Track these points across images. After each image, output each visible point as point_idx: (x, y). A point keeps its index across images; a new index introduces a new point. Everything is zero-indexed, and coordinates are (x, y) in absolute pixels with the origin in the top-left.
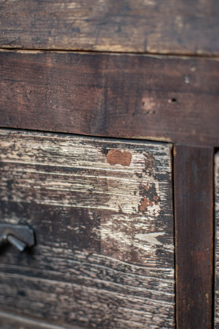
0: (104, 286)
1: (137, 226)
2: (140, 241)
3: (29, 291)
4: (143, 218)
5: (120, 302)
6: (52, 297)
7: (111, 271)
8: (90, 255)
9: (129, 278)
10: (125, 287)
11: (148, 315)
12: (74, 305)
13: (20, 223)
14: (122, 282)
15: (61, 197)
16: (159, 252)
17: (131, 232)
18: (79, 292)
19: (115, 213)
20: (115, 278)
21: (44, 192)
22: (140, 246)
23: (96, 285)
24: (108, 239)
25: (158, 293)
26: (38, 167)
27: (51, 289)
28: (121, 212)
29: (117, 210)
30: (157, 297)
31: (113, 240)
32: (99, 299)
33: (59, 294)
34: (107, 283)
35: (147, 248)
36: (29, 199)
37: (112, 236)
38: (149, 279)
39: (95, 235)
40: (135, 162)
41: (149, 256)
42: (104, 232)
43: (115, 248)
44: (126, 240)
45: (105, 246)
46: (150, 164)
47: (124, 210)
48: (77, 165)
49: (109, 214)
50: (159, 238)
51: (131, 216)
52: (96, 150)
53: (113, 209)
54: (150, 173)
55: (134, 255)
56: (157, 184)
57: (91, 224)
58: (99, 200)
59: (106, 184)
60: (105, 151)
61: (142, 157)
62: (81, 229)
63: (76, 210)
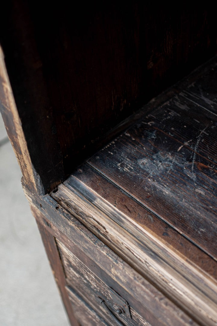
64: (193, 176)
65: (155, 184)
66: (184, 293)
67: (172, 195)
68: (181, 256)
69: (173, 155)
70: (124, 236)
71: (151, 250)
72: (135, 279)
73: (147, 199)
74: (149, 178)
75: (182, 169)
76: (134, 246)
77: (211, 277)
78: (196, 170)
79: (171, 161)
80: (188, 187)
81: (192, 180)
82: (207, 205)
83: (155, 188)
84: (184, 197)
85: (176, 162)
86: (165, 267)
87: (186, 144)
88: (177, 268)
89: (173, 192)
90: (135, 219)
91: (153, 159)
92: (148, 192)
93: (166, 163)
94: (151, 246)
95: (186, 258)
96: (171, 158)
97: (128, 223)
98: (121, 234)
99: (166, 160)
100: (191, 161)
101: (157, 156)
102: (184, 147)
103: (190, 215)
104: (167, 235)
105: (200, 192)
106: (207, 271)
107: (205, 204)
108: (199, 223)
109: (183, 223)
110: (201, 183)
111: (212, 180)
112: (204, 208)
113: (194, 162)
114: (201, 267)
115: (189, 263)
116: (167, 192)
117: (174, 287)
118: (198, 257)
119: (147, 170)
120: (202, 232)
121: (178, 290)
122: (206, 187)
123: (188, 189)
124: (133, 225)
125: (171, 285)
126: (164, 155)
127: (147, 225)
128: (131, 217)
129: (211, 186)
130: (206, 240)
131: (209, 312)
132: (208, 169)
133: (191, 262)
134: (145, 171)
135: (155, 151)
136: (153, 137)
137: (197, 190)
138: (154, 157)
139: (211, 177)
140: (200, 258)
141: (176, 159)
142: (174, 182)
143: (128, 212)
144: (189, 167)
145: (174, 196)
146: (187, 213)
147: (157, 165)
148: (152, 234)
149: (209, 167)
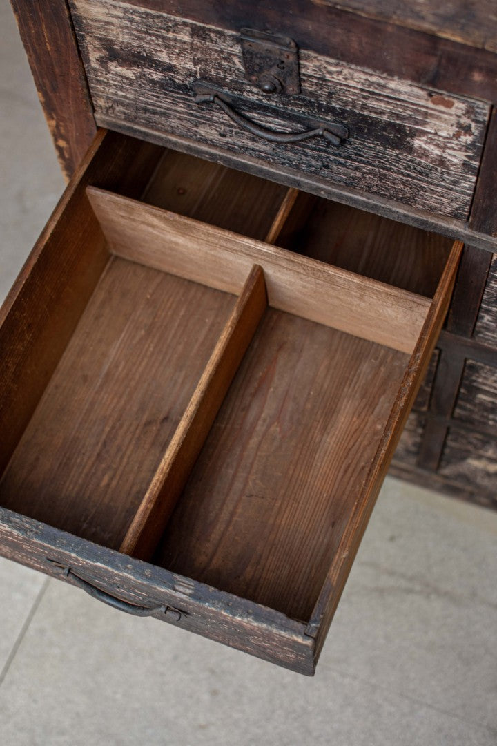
0: (409, 176)
1: (449, 145)
2: (449, 154)
3: (334, 167)
4: (456, 142)
5: (422, 188)
6: (358, 174)
7: (418, 168)
8: (401, 154)
9: (435, 175)
10: (429, 180)
11: (447, 201)
12: (379, 183)
13: (334, 121)
14: (427, 176)
15: (382, 113)
16: (465, 164)
17: (443, 148)
18: (385, 175)
19: (430, 133)
20: (421, 173)
21: (364, 107)
22: (449, 157)
23: (402, 174)
24: (420, 147)
25: (459, 189)
26: (362, 90)
27: (357, 169)
28: (436, 134)
29: (433, 131)
30: (457, 191)
31: (425, 149)
32: (403, 183)
33: (364, 173)
34: (413, 175)
35: (455, 160)
36: (348, 108)
37: (426, 147)
38: (452, 179)
39: (408, 142)
40: (457, 108)
41: (455, 165)
42: (417, 143)
43: (425, 154)
44: (437, 152)
45: (416, 151)
46: (470, 112)
47: (440, 133)
48: (402, 97)
49: (425, 133)
50: (467, 156)
51: (444, 138)
52: (422, 93)
53: (429, 130)
54: (468, 118)
55: (441, 162)
56: (473, 125)
57: (406, 135)
58: (417, 122)
59: (426, 114)
60: (430, 95)
61: (463, 106)
62: (395, 136)
63: (394, 124)
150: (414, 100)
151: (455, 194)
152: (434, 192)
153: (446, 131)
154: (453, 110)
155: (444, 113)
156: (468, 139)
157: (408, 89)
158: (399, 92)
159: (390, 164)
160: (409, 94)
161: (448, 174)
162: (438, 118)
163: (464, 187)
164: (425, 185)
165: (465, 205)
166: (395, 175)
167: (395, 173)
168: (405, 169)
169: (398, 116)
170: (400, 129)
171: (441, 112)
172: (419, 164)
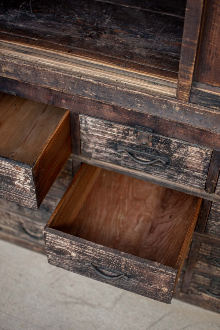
0: (17, 194)
1: (25, 183)
2: (26, 187)
4: (26, 182)
5: (22, 199)
6: (2, 194)
7: (19, 191)
8: (13, 187)
9: (24, 194)
10: (23, 196)
11: (30, 203)
12: (9, 197)
14: (22, 194)
15: (3, 173)
16: (31, 190)
17: (24, 184)
18: (10, 194)
20: (20, 193)
22: (26, 188)
23: (15, 194)
24: (17, 184)
25: (32, 198)
28: (20, 180)
29: (19, 179)
30: (32, 199)
32: (16, 197)
33: (4, 194)
34: (18, 194)
35: (27, 188)
37: (18, 184)
38: (29, 195)
39: (13, 183)
40: (22, 171)
41: (28, 190)
42: (16, 183)
43: (19, 187)
44: (22, 186)
45: (16, 186)
46: (26, 172)
47: (21, 179)
48: (7, 167)
49: (17, 179)
50: (30, 187)
51: (23, 181)
52: (12, 166)
53: (17, 178)
54: (27, 174)
55: (24, 189)
56: (29, 176)
57: (12, 180)
58: (13, 176)
59: (15, 173)
60: (14, 166)
61: (24, 170)
62: (9, 181)
63: (8, 176)
64: (34, 16)
65: (13, 23)
66: (49, 63)
67: (24, 26)
68: (41, 48)
69: (17, 10)
70: (4, 49)
71: (22, 51)
72: (19, 63)
73: (11, 31)
74: (8, 22)
75: (26, 14)
76: (12, 52)
77: (61, 52)
78: (34, 13)
79: (18, 13)
80: (33, 21)
81: (34, 18)
82: (47, 25)
83: (13, 26)
84: (32, 25)
85: (21, 12)
86: (33, 55)
87: (24, 3)
88: (41, 54)
89: (25, 24)
90: (7, 40)
91: (6, 14)
92: (10, 28)
93: (15, 14)
94: (22, 49)
95: (44, 48)
96: (17, 11)
97: (4, 43)
98: (2, 49)
99: (15, 12)
100: (30, 10)
101: (8, 12)
102: (23, 5)
103: (39, 31)
104: (29, 42)
105: (40, 21)
106: (58, 50)
107: (46, 25)
108: (45, 33)
109: (36, 36)
110: (40, 17)
111: (45, 15)
112: (46, 27)
113: (31, 10)
114: (54, 49)
115: (47, 49)
116: (21, 25)
117: (42, 62)
118: (50, 46)
119: (5, 19)
120: (48, 36)
121: (45, 63)
122: (43, 19)
123: (33, 22)
124: (7, 43)
125: (40, 62)
126: (12, 11)
127: (16, 41)
128: (4, 40)
129: (46, 17)
130: (53, 39)
131: (66, 66)
132: (41, 11)
133: (48, 49)
134: (4, 20)
135: (6, 10)
136: (2, 5)
137: (38, 21)
138: (7, 13)
139: (43, 14)
140: (52, 46)
141: (20, 11)
142: (24, 20)
143: (2, 38)
144: (30, 13)
145: (26, 26)
146: (37, 31)
147: (10, 16)
148: (20, 44)
149: (41, 10)
150: (11, 169)
151: (32, 201)
152: (25, 200)
153: (23, 179)
154: (22, 172)
155: (20, 172)
156: (29, 181)
157: (8, 165)
158: (6, 166)
159: (10, 190)
160: (9, 166)
161: (27, 193)
162: (18, 174)
163: (33, 198)
164: (22, 197)
165: (35, 204)
166: (13, 194)
167: (12, 193)
168: (15, 192)
169: (8, 174)
170: (10, 178)
171: (18, 172)
172: (18, 190)
